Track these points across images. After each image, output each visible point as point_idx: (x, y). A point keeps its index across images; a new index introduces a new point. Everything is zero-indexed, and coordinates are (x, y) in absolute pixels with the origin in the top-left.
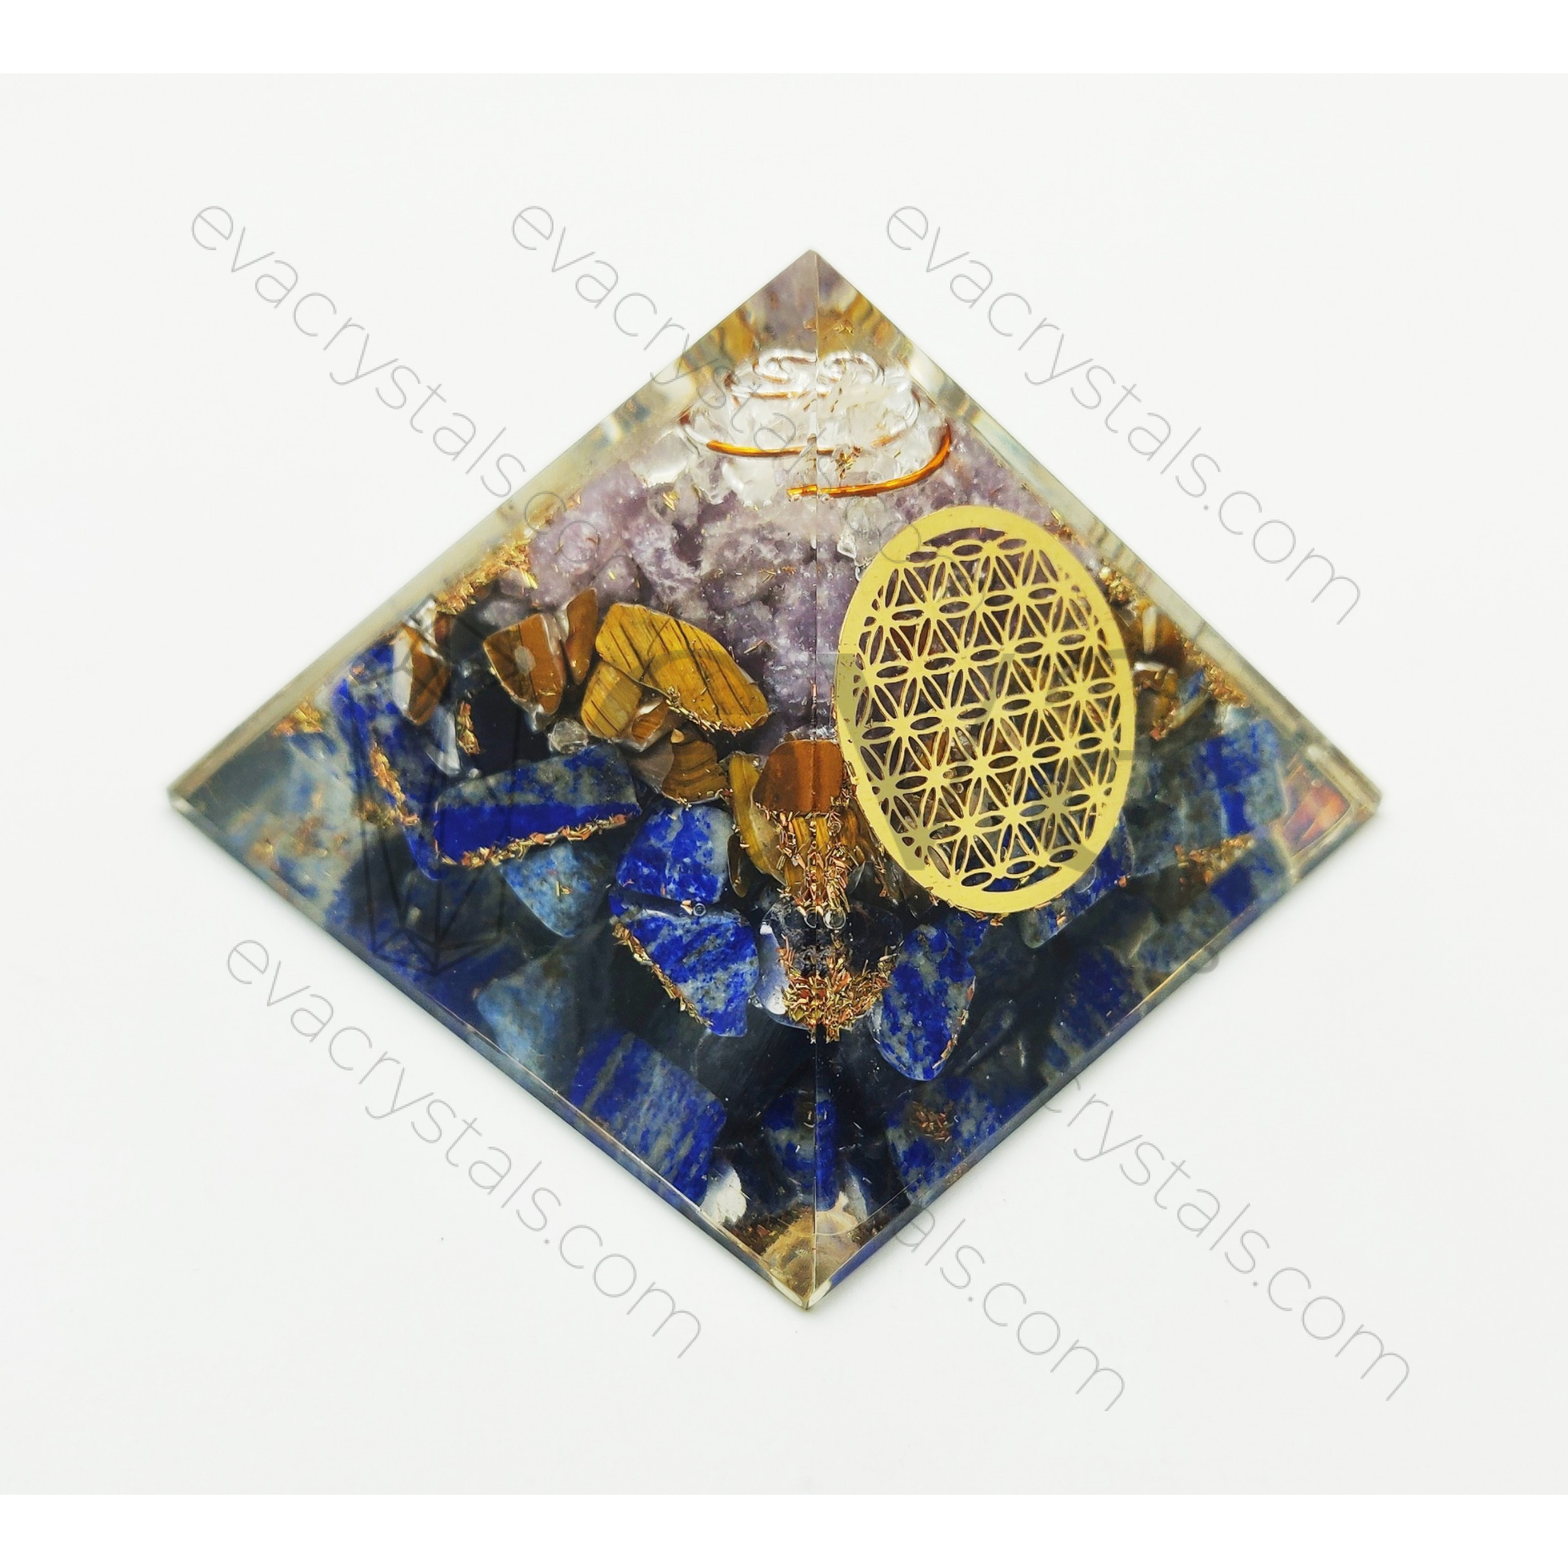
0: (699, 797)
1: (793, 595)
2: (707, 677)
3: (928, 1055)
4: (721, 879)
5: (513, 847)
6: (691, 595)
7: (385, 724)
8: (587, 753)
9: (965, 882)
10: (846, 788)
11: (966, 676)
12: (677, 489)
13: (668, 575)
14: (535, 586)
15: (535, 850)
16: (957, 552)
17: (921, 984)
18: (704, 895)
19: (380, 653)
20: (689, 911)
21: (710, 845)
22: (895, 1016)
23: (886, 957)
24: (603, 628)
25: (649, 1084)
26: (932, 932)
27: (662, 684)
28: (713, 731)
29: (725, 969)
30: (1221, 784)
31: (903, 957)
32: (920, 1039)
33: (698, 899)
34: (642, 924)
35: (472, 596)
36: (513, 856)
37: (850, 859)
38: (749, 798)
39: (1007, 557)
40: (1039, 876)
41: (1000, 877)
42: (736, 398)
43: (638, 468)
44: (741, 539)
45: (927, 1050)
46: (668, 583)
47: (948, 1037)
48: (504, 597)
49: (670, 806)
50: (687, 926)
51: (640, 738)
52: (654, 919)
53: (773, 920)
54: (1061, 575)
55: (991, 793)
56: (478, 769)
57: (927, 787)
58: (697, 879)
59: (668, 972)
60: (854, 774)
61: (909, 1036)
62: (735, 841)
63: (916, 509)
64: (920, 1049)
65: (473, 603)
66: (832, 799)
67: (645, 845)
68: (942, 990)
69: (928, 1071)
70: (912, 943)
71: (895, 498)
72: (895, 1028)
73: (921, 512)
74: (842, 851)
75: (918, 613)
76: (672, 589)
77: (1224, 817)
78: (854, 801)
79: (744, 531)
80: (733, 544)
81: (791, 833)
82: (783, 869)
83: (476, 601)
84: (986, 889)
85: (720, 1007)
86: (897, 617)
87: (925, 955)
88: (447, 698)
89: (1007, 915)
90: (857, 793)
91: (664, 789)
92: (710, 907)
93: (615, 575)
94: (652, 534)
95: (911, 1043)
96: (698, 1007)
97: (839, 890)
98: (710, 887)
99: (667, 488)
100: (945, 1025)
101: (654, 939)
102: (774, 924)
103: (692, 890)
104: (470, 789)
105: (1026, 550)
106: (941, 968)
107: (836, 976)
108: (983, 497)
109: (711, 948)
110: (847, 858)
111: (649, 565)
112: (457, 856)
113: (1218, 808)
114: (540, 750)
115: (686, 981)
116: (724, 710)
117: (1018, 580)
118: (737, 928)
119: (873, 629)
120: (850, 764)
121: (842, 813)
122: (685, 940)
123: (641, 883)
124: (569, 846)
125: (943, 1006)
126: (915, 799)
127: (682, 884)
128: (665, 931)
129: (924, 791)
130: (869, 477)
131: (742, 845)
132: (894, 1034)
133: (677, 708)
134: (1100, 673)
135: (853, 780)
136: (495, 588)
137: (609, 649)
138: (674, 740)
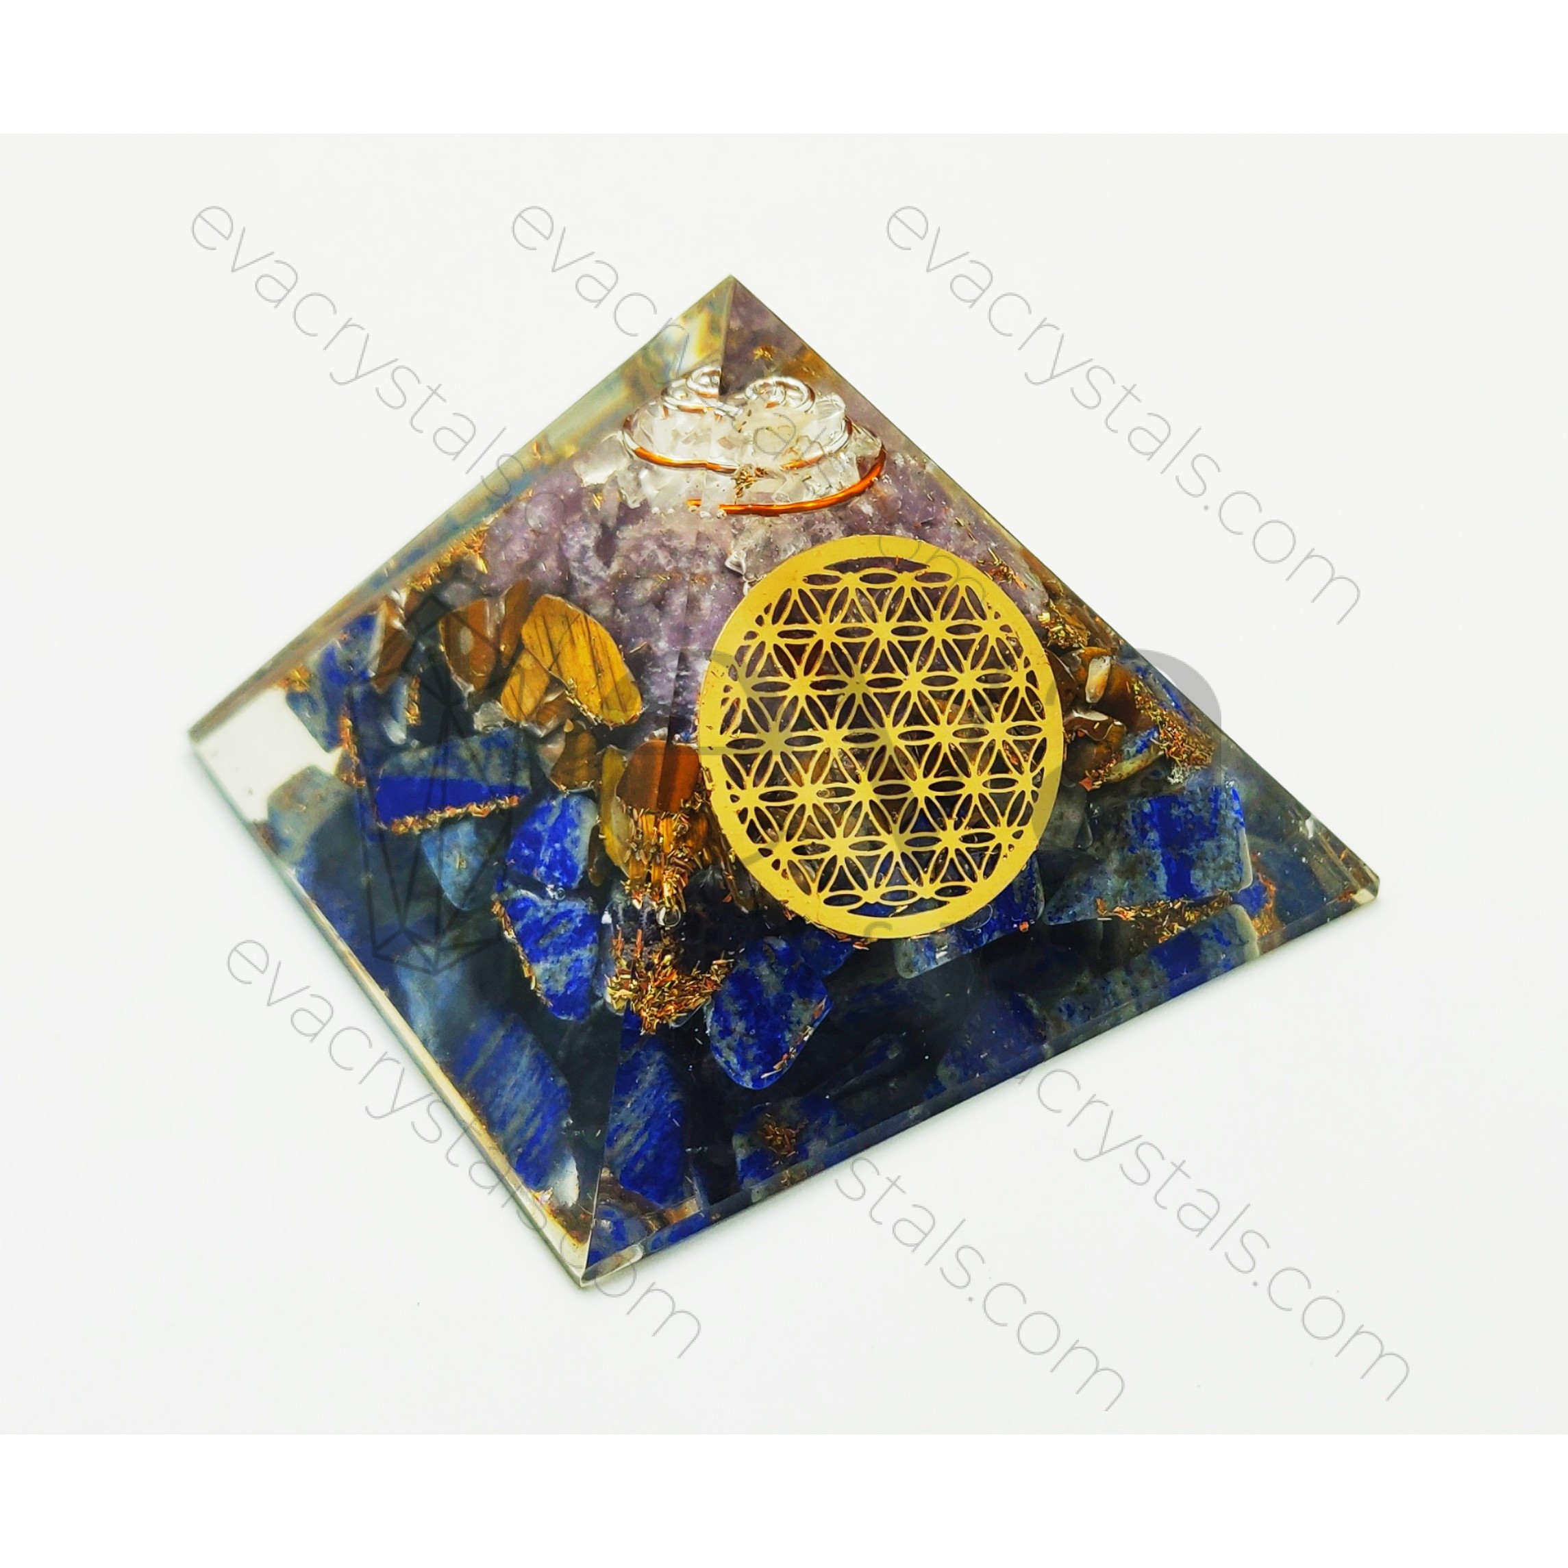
0: (576, 786)
1: (678, 600)
2: (600, 672)
3: (758, 1063)
4: (581, 867)
5: (431, 818)
6: (603, 592)
7: (357, 691)
8: (499, 734)
9: (828, 901)
10: (699, 793)
11: (859, 701)
12: (605, 491)
13: (586, 571)
14: (486, 572)
15: (446, 823)
16: (865, 579)
17: (760, 993)
18: (565, 881)
19: (364, 623)
20: (551, 894)
21: (578, 833)
22: (726, 1020)
23: (720, 961)
24: (530, 618)
25: (518, 1064)
26: (782, 945)
27: (565, 675)
28: (596, 724)
29: (570, 953)
30: (1165, 843)
31: (743, 965)
32: (751, 1046)
33: (560, 884)
34: (515, 902)
35: (438, 576)
36: (429, 826)
37: (694, 861)
38: (613, 790)
39: (925, 589)
40: (920, 906)
41: (872, 902)
42: (666, 409)
43: (579, 467)
44: (645, 543)
45: (758, 1059)
46: (585, 579)
47: (784, 1050)
48: (465, 580)
49: (555, 793)
50: (548, 908)
51: (541, 725)
52: (525, 899)
53: (614, 911)
54: (990, 614)
55: (872, 817)
56: (418, 739)
57: (796, 802)
58: (562, 864)
59: (527, 951)
60: (711, 780)
61: (741, 1043)
62: (596, 830)
63: (825, 533)
64: (751, 1055)
65: (438, 582)
66: (682, 801)
67: (530, 828)
68: (784, 1003)
69: (756, 1079)
70: (756, 951)
71: (803, 521)
72: (726, 1032)
73: (830, 536)
74: (686, 851)
75: (809, 634)
76: (587, 585)
77: (1162, 879)
78: (707, 804)
79: (648, 536)
80: (638, 548)
81: (639, 829)
82: (628, 862)
83: (441, 580)
84: (851, 911)
85: (561, 989)
86: (782, 635)
87: (770, 966)
88: (405, 669)
89: (875, 940)
90: (711, 798)
91: (552, 775)
92: (569, 893)
93: (547, 566)
94: (582, 531)
95: (740, 1050)
96: (543, 986)
97: (676, 889)
98: (570, 872)
99: (597, 489)
100: (783, 1038)
101: (522, 918)
102: (614, 915)
103: (557, 874)
104: (407, 759)
105: (949, 584)
106: (788, 982)
107: (660, 972)
108: (908, 529)
109: (562, 932)
110: (690, 860)
111: (574, 561)
112: (388, 822)
113: (1157, 868)
114: (465, 729)
115: (539, 961)
116: (607, 705)
117: (936, 614)
118: (585, 915)
119: (754, 644)
120: (708, 770)
121: (692, 816)
122: (546, 921)
123: (521, 864)
124: (473, 821)
125: (784, 1018)
126: (782, 814)
127: (550, 868)
128: (530, 912)
129: (792, 806)
130: (773, 497)
131: (600, 836)
132: (723, 1038)
133: (573, 699)
134: (1023, 713)
135: (709, 786)
136: (457, 570)
137: (530, 637)
138: (566, 730)
